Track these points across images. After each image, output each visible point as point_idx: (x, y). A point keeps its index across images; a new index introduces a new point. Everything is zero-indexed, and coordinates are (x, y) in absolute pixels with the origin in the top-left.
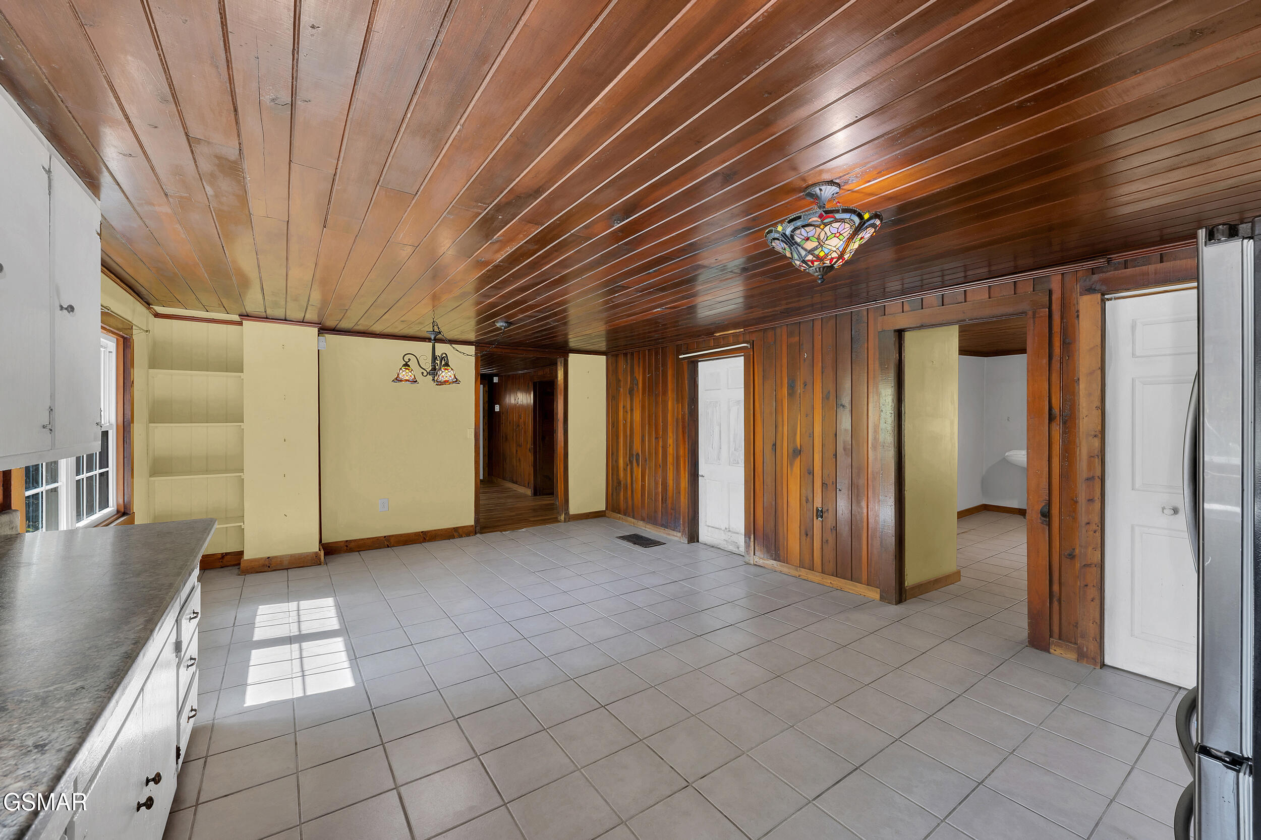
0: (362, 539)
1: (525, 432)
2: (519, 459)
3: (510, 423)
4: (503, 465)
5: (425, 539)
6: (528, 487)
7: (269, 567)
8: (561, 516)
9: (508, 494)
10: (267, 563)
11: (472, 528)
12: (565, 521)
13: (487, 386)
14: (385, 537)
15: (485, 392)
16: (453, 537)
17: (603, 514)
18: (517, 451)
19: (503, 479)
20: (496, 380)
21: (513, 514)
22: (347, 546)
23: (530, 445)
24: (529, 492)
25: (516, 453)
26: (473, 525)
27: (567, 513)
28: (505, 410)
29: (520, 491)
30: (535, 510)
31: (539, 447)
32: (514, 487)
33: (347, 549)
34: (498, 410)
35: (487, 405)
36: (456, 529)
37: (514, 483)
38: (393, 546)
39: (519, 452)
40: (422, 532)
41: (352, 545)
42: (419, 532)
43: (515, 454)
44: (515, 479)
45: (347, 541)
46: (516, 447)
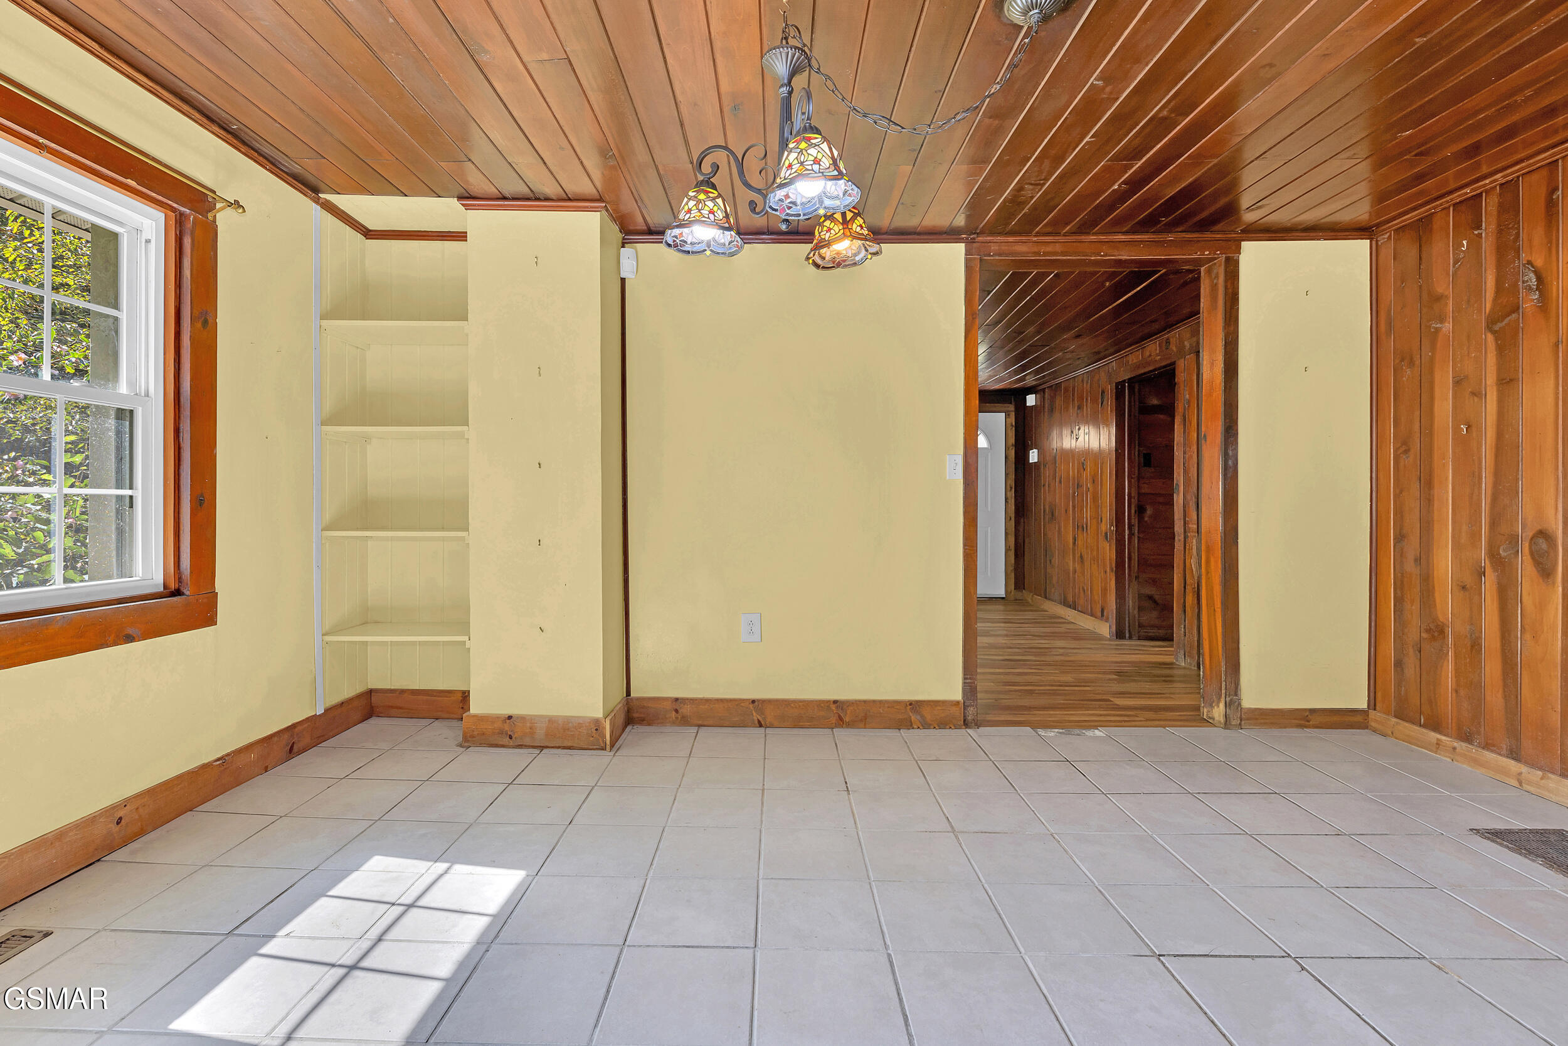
0: (707, 701)
1: (1095, 499)
2: (1081, 557)
3: (1060, 482)
4: (1045, 568)
5: (840, 718)
6: (1103, 616)
7: (511, 737)
8: (1211, 706)
9: (1057, 630)
10: (506, 727)
11: (954, 709)
12: (1227, 725)
13: (1013, 415)
14: (753, 701)
15: (1009, 427)
16: (910, 725)
17: (1359, 718)
18: (1075, 539)
19: (1046, 598)
20: (1031, 400)
21: (1069, 678)
22: (677, 711)
23: (1107, 524)
24: (1105, 629)
25: (1074, 543)
26: (958, 702)
27: (1234, 702)
28: (1049, 460)
29: (1082, 624)
30: (1122, 675)
31: (1130, 528)
32: (1069, 614)
33: (677, 718)
34: (1036, 460)
35: (1013, 451)
36: (915, 706)
37: (1070, 607)
38: (771, 726)
39: (1080, 542)
40: (835, 702)
41: (686, 710)
42: (828, 701)
43: (1071, 546)
44: (1070, 599)
45: (677, 699)
46: (1074, 530)
